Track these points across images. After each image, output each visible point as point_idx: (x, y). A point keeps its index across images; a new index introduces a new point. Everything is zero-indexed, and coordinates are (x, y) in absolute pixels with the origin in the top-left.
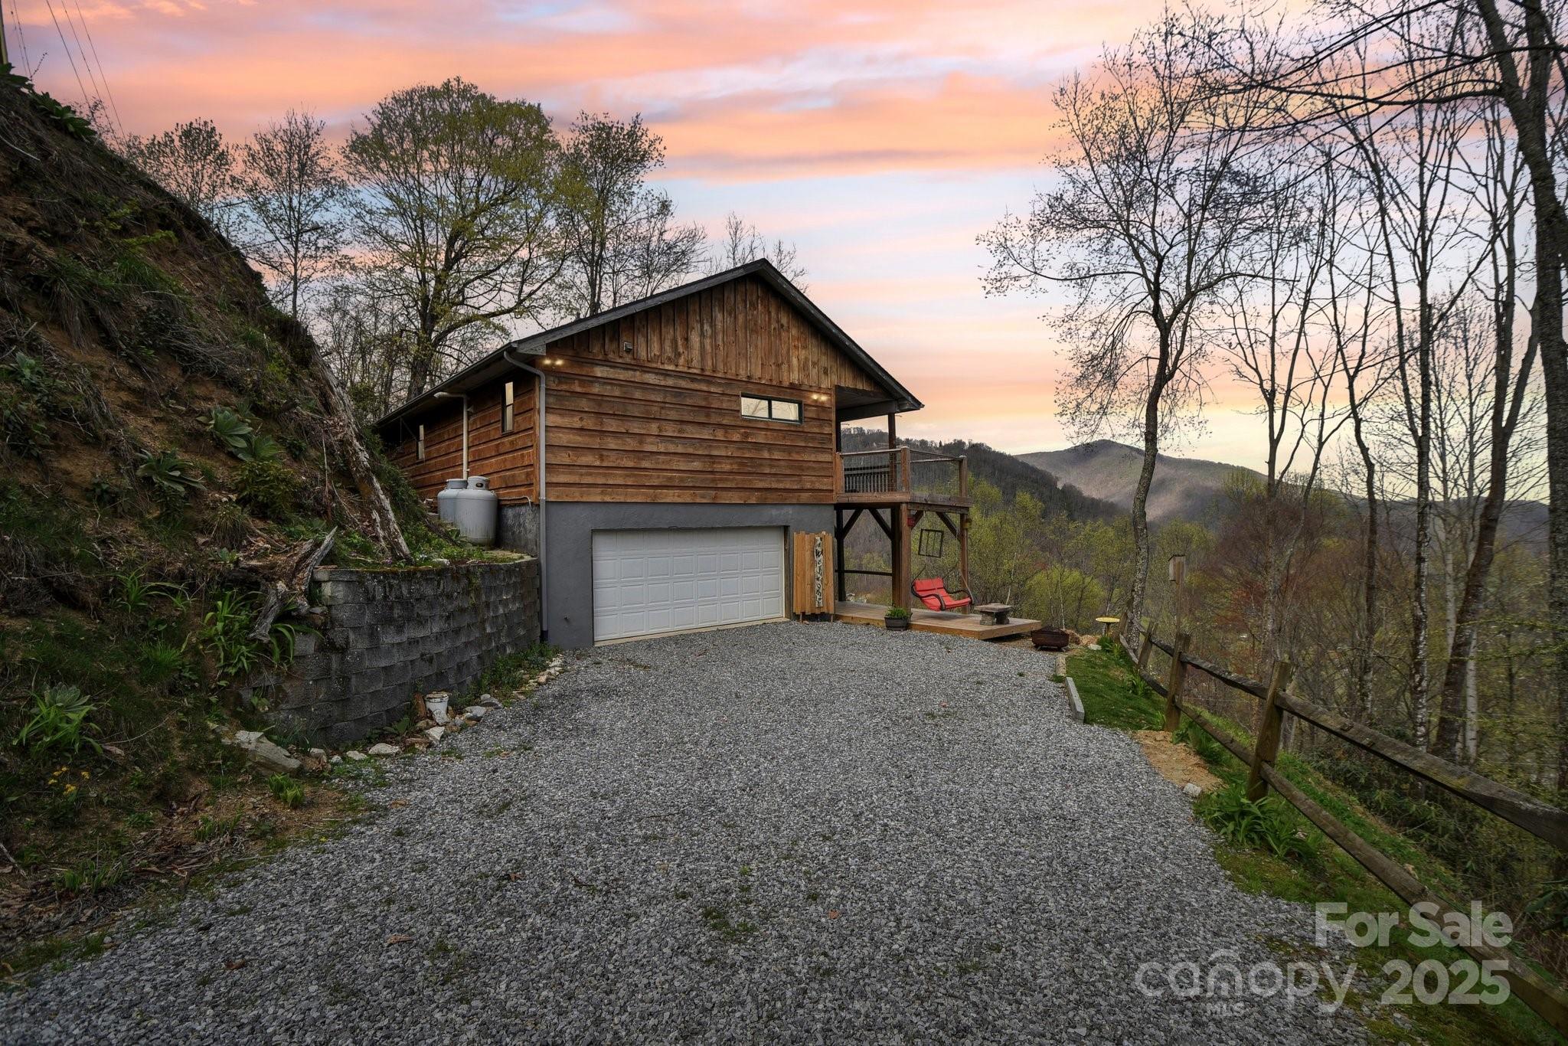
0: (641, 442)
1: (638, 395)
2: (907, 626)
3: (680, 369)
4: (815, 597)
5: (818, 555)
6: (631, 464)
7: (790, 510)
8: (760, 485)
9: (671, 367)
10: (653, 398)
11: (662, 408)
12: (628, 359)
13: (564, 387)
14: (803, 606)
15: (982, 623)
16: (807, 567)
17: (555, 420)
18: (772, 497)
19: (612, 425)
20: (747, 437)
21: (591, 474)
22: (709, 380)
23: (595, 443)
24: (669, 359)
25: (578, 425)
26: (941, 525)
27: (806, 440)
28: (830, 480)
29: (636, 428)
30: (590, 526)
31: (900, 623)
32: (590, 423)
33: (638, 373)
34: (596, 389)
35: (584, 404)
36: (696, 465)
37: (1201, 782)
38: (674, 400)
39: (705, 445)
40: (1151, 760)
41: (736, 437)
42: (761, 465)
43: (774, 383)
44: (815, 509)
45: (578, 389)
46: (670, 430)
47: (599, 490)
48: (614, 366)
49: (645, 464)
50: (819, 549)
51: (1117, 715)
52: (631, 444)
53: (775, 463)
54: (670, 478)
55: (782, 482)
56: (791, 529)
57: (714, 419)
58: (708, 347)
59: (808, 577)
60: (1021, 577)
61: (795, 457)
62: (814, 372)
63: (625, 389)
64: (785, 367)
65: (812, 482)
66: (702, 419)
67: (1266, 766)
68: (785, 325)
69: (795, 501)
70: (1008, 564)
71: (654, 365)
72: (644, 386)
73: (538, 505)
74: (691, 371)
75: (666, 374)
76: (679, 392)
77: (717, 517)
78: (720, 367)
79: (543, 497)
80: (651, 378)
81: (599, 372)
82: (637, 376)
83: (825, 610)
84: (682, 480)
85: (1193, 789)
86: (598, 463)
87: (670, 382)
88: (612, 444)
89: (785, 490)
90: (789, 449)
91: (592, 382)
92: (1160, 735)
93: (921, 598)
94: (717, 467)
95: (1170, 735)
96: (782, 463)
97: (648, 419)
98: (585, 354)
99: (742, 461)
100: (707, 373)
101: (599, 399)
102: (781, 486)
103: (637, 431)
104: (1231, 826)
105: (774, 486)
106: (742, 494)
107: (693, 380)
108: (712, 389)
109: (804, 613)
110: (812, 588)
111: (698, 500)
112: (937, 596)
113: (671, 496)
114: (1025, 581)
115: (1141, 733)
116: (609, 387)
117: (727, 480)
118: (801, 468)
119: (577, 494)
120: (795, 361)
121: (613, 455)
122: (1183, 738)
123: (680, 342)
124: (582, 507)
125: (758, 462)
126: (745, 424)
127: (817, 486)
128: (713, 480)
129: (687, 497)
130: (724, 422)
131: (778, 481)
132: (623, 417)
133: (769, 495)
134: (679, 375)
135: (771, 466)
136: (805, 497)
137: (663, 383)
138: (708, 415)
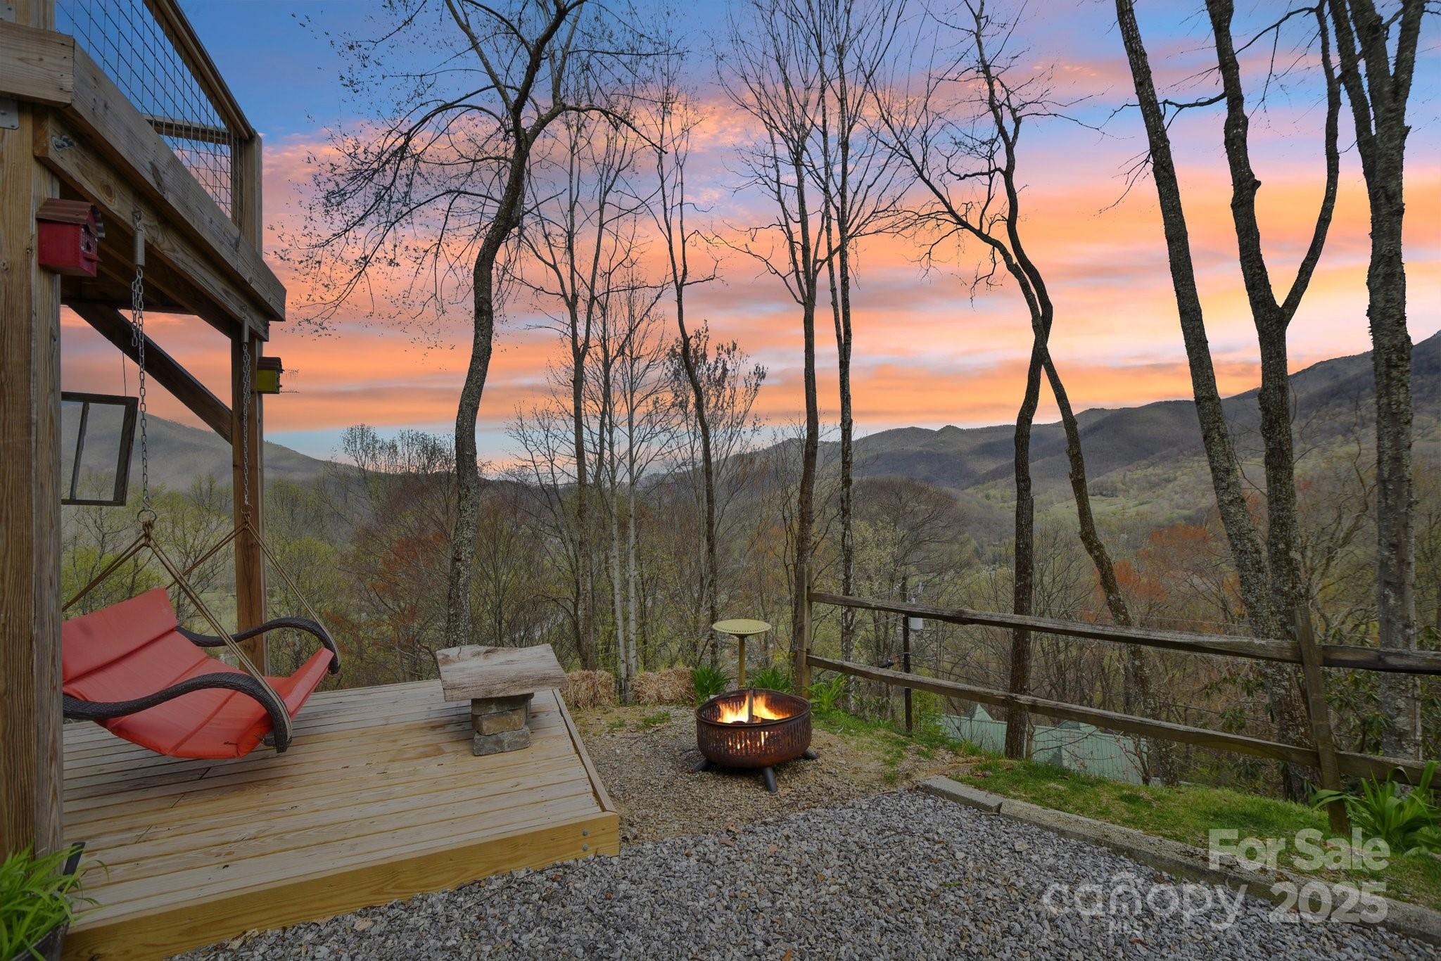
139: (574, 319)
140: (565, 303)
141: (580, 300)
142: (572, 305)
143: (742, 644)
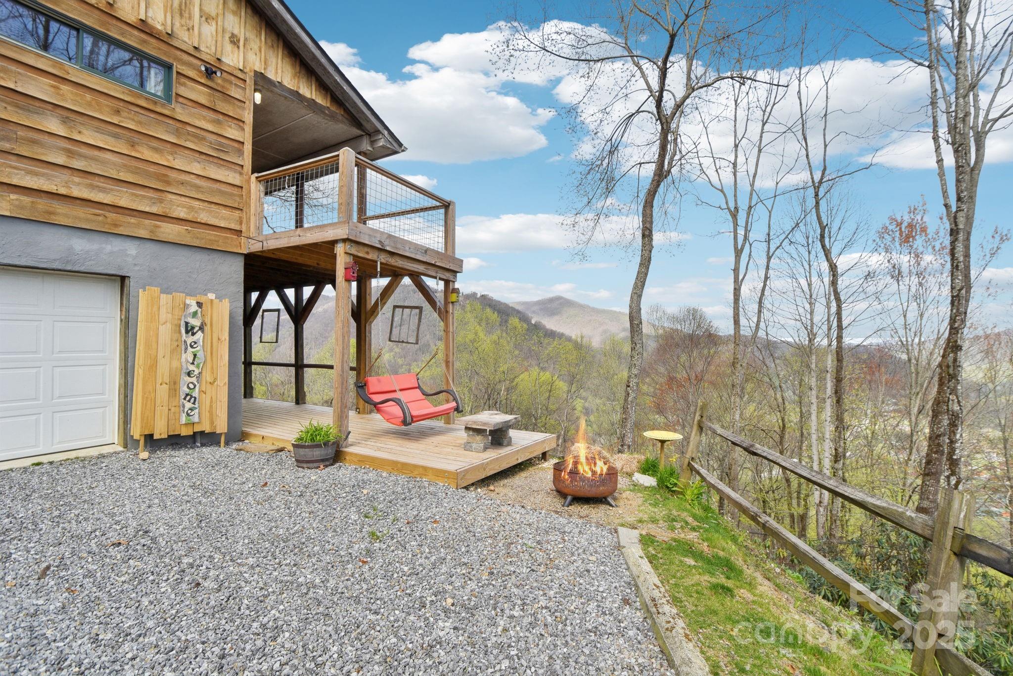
4: (181, 406)
5: (191, 331)
7: (132, 248)
14: (151, 426)
16: (165, 352)
26: (418, 299)
28: (237, 214)
42: (35, 143)
44: (198, 256)
50: (196, 322)
55: (111, 192)
56: (132, 284)
59: (164, 369)
60: (512, 376)
61: (148, 154)
65: (191, 208)
69: (143, 234)
70: (504, 368)
89: (119, 209)
93: (375, 405)
96: (108, 156)
102: (108, 199)
109: (151, 436)
110: (174, 390)
112: (398, 402)
114: (514, 379)
118: (162, 179)
125: (26, 134)
127: (205, 218)
136: (171, 231)
139: (736, 225)
140: (728, 213)
141: (740, 210)
142: (734, 215)
143: (662, 446)
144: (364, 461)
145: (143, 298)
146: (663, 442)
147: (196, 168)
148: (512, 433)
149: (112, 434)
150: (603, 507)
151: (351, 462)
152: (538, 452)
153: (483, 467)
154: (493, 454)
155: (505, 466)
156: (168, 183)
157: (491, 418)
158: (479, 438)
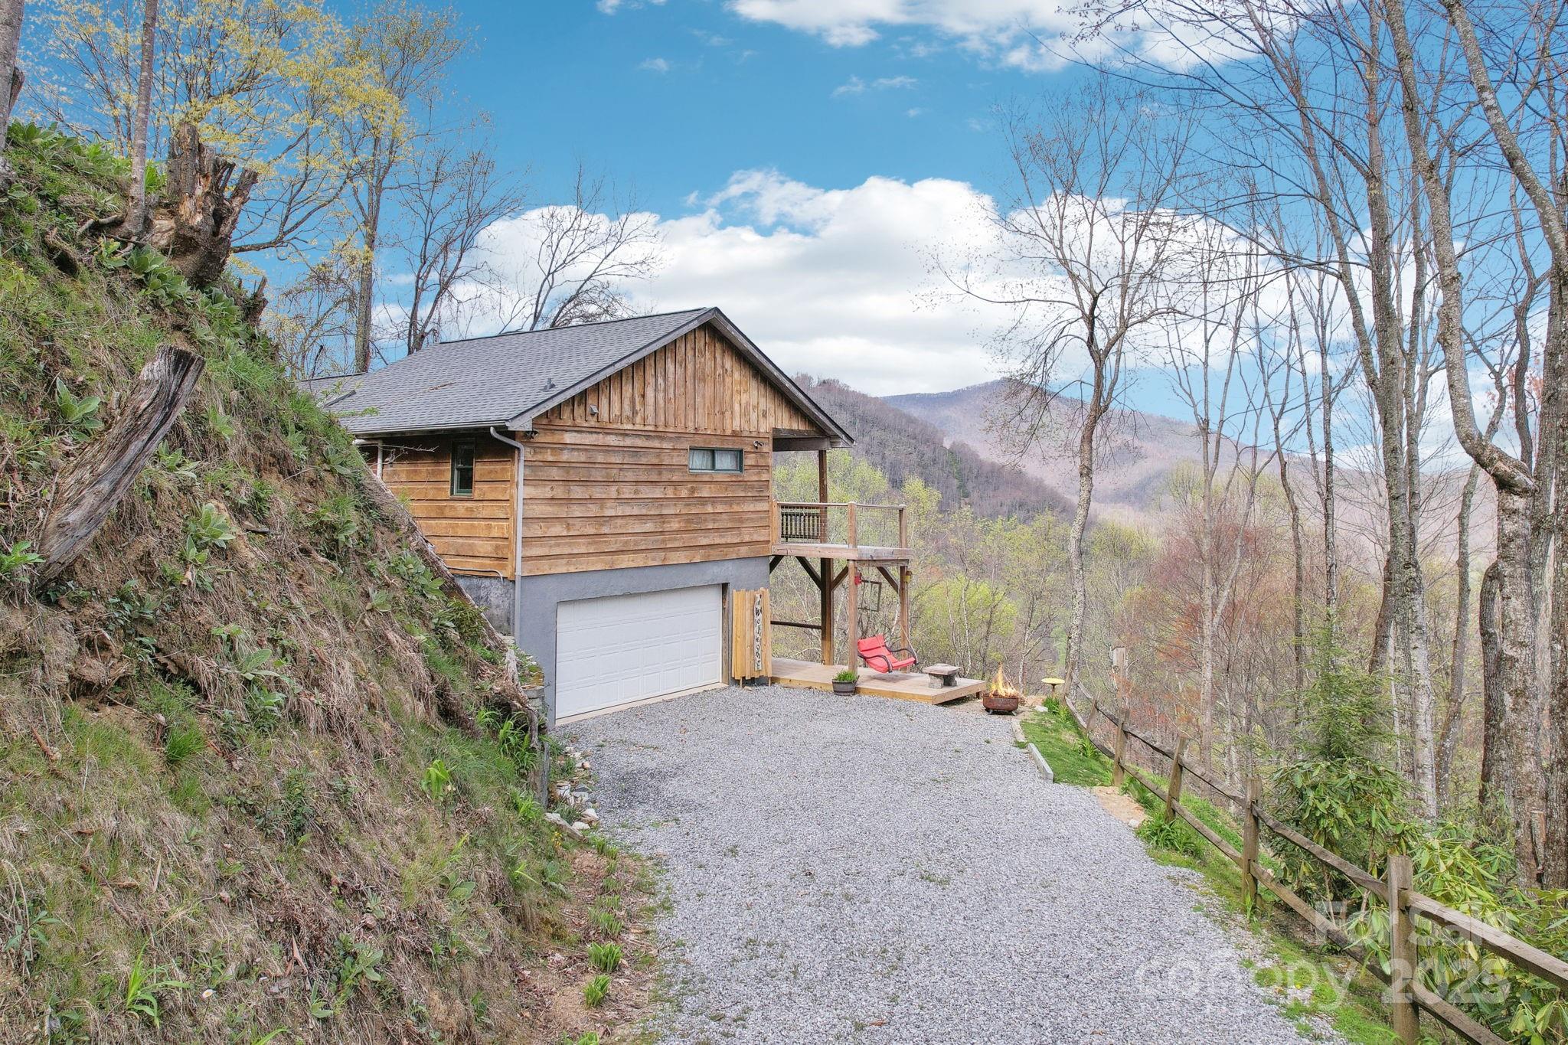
0: (602, 507)
1: (600, 458)
2: (856, 691)
3: (637, 427)
4: (755, 660)
5: (757, 614)
6: (592, 531)
7: (730, 566)
8: (704, 542)
9: (630, 427)
10: (613, 460)
11: (621, 469)
12: (593, 422)
13: (539, 457)
14: (744, 671)
15: (931, 685)
16: (747, 628)
17: (532, 492)
18: (715, 554)
19: (578, 492)
20: (693, 492)
21: (558, 545)
22: (660, 436)
23: (562, 512)
24: (628, 417)
25: (549, 496)
27: (744, 490)
28: (767, 530)
29: (598, 492)
30: (556, 599)
31: (850, 687)
32: (559, 492)
33: (601, 436)
34: (565, 456)
35: (555, 473)
36: (649, 526)
37: (1139, 817)
38: (631, 461)
39: (656, 504)
40: (1105, 807)
41: (684, 493)
42: (705, 520)
43: (719, 432)
44: (753, 562)
45: (551, 458)
46: (627, 492)
47: (564, 561)
48: (580, 431)
49: (605, 530)
50: (759, 607)
51: (1076, 776)
52: (593, 510)
53: (718, 517)
54: (626, 542)
55: (723, 536)
56: (729, 586)
57: (666, 476)
58: (661, 402)
59: (748, 637)
61: (736, 508)
62: (754, 416)
63: (589, 454)
64: (728, 414)
65: (751, 534)
66: (655, 478)
67: (1174, 801)
68: (729, 369)
69: (734, 556)
71: (615, 426)
72: (607, 449)
73: (514, 582)
74: (646, 428)
75: (624, 434)
76: (635, 451)
77: (666, 578)
78: (671, 420)
79: (519, 573)
80: (612, 440)
81: (569, 438)
82: (600, 439)
83: (763, 673)
84: (636, 543)
85: (1135, 823)
86: (565, 533)
87: (628, 442)
88: (577, 510)
89: (727, 545)
90: (729, 501)
91: (561, 449)
92: (1110, 789)
93: (865, 658)
94: (667, 527)
95: (1117, 789)
96: (724, 516)
97: (609, 482)
98: (557, 422)
99: (689, 518)
100: (660, 429)
101: (568, 466)
102: (722, 541)
103: (598, 496)
104: (1155, 838)
105: (718, 541)
106: (687, 553)
107: (648, 437)
108: (665, 445)
109: (744, 678)
110: (752, 650)
111: (651, 563)
112: (882, 656)
113: (625, 561)
115: (1096, 788)
116: (576, 453)
117: (676, 539)
118: (741, 521)
119: (547, 567)
120: (737, 407)
121: (578, 523)
122: (1126, 790)
123: (637, 400)
124: (549, 579)
125: (703, 517)
126: (692, 479)
127: (756, 538)
128: (663, 541)
129: (639, 560)
130: (674, 479)
131: (721, 536)
132: (585, 483)
133: (712, 552)
134: (636, 434)
135: (714, 521)
136: (744, 551)
137: (622, 444)
138: (660, 474)
143: (1054, 688)
144: (871, 692)
145: (734, 594)
146: (1054, 685)
147: (751, 508)
148: (957, 679)
149: (719, 677)
150: (1008, 717)
151: (865, 694)
152: (974, 692)
153: (943, 695)
154: (947, 689)
155: (955, 697)
156: (742, 522)
157: (945, 669)
158: (938, 680)
